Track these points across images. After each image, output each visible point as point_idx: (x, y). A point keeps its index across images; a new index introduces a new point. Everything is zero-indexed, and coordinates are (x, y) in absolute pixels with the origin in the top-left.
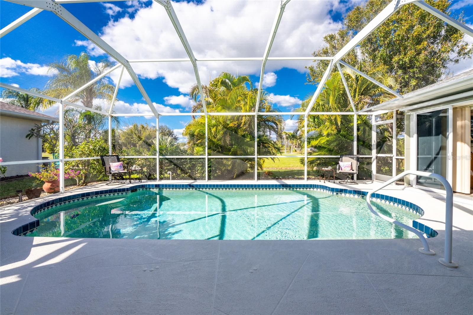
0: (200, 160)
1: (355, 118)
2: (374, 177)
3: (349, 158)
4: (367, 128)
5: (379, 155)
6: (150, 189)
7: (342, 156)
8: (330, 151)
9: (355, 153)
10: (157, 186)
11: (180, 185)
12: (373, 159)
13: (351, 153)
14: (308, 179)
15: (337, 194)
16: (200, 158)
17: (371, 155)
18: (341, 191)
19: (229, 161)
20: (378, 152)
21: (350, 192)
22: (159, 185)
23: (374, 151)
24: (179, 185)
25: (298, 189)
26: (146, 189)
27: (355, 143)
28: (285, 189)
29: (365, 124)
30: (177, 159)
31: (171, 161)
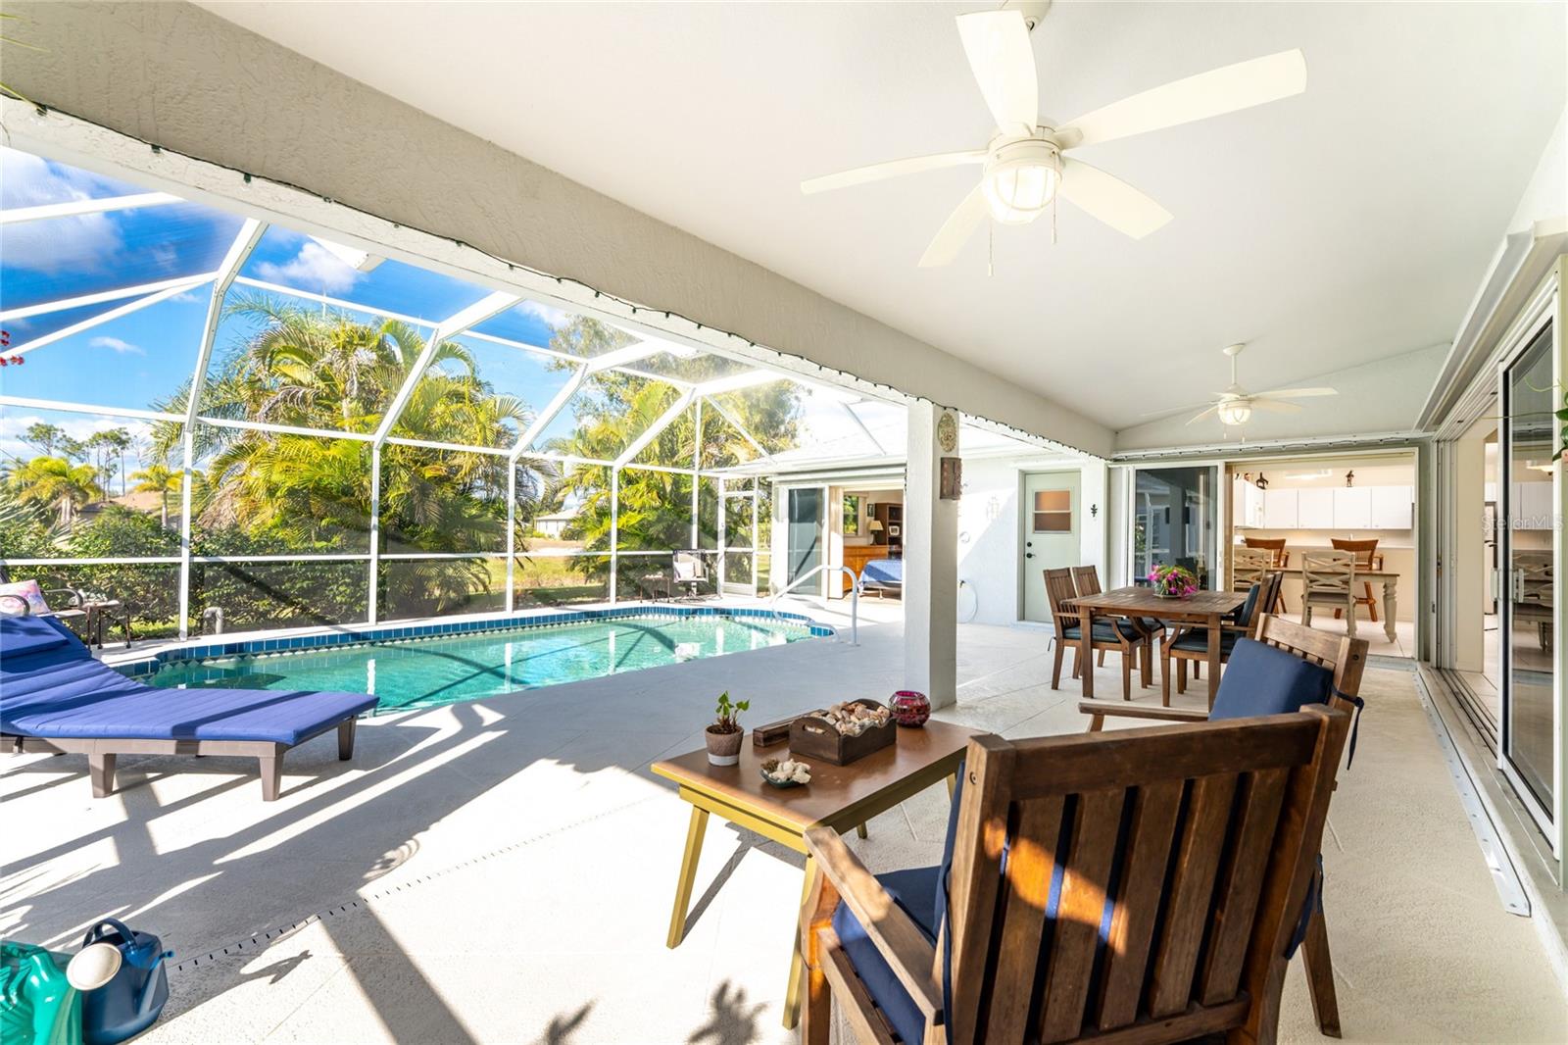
0: (344, 565)
1: (696, 480)
2: (720, 589)
3: (688, 556)
4: (709, 500)
5: (730, 549)
6: (200, 661)
7: (676, 550)
8: (649, 542)
9: (694, 545)
10: (231, 649)
11: (324, 637)
12: (719, 557)
13: (687, 547)
14: (617, 600)
15: (687, 618)
16: (341, 562)
17: (716, 549)
18: (694, 612)
19: (430, 567)
20: (729, 544)
21: (708, 612)
22: (241, 645)
23: (721, 543)
24: (318, 638)
25: (613, 620)
26: (186, 663)
27: (695, 528)
28: (589, 622)
29: (708, 491)
30: (255, 564)
31: (233, 570)
